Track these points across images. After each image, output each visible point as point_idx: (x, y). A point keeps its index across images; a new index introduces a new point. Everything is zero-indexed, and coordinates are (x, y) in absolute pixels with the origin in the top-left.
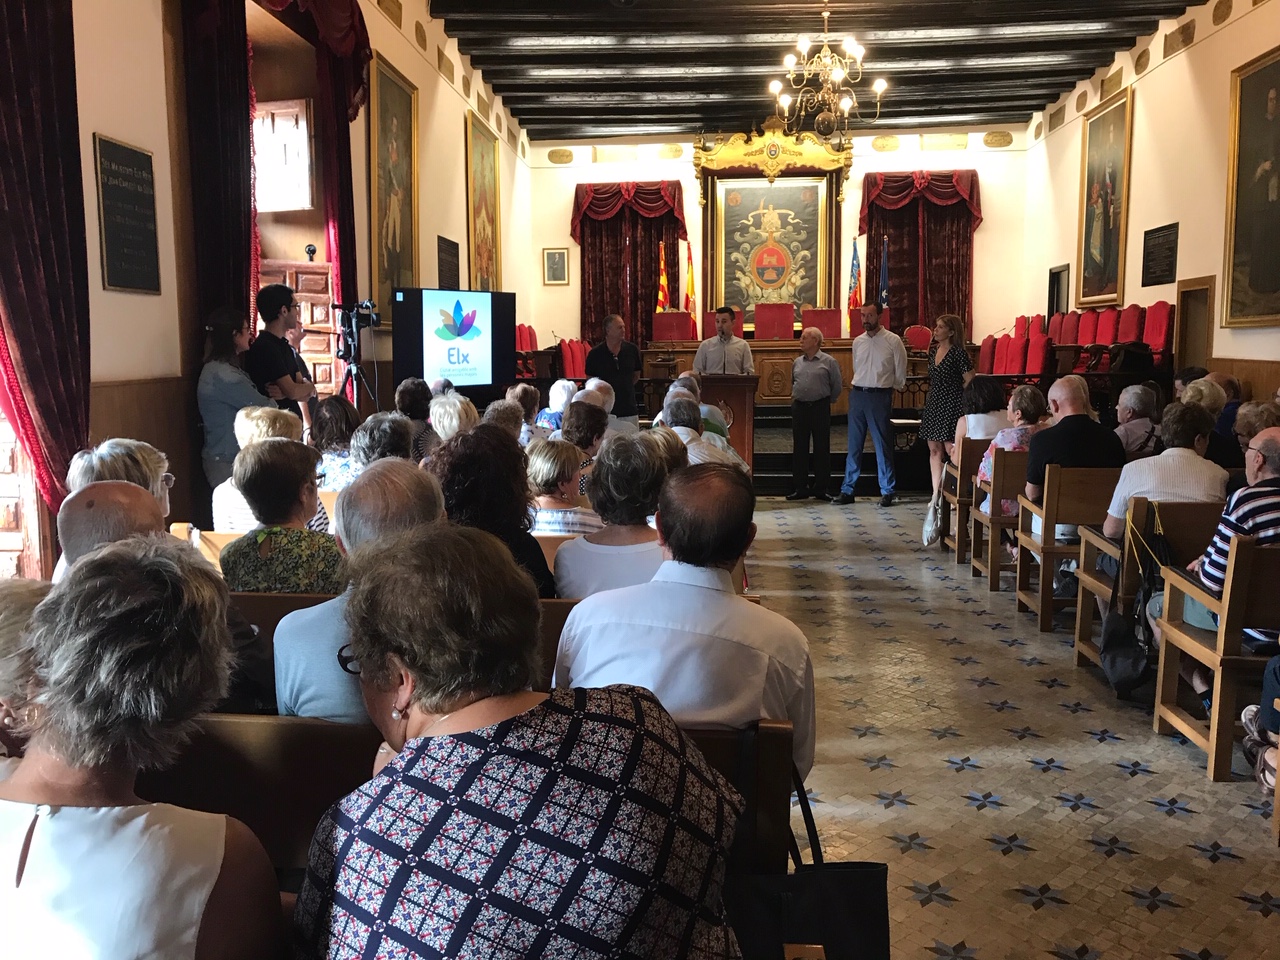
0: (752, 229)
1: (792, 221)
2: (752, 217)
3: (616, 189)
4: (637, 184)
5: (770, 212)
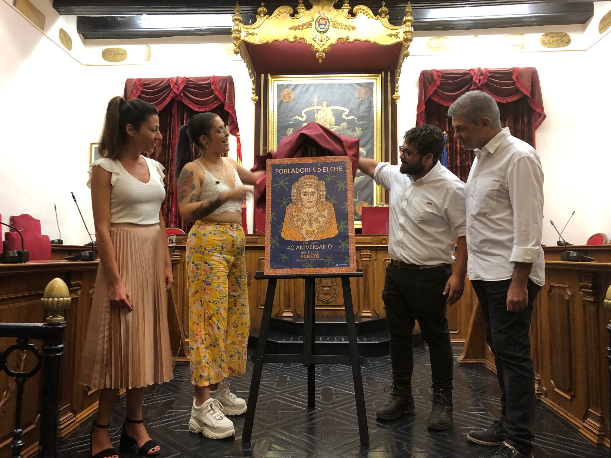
2: (306, 113)
3: (166, 83)
4: (188, 79)
5: (323, 109)
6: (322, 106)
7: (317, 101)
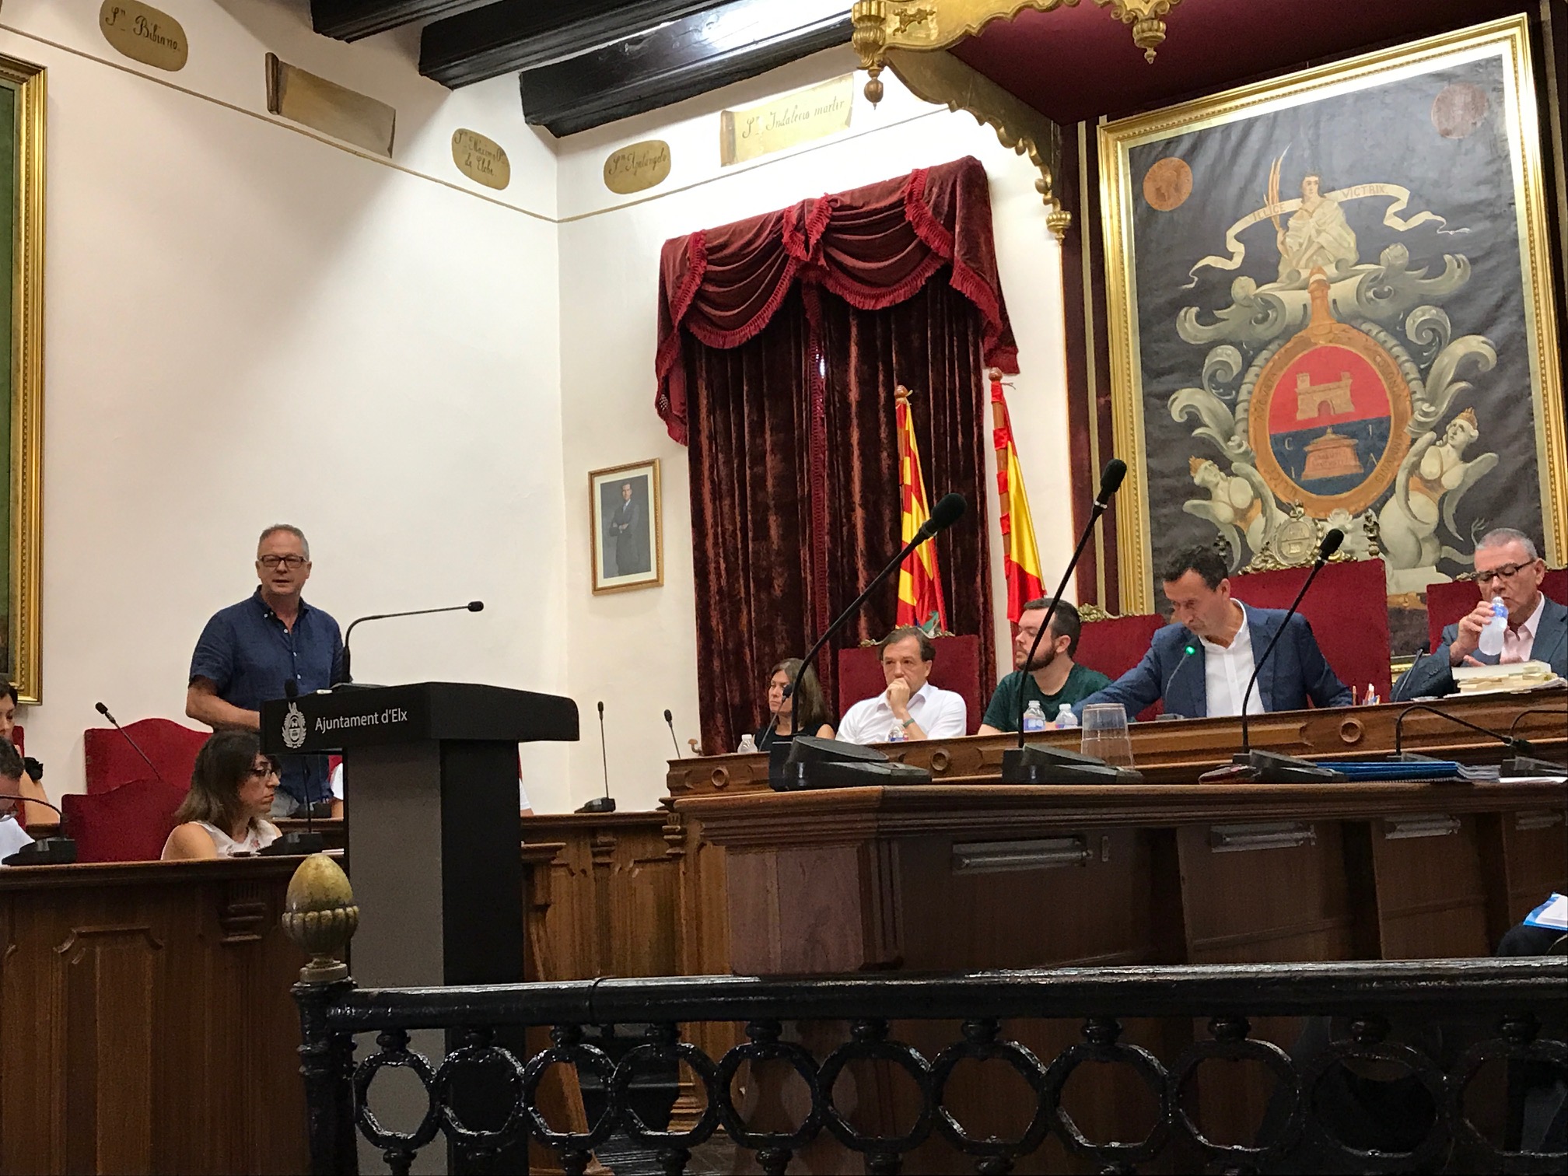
0: (1243, 287)
1: (1400, 225)
2: (1238, 238)
3: (771, 232)
4: (836, 201)
5: (1309, 206)
6: (1301, 196)
7: (1283, 181)
